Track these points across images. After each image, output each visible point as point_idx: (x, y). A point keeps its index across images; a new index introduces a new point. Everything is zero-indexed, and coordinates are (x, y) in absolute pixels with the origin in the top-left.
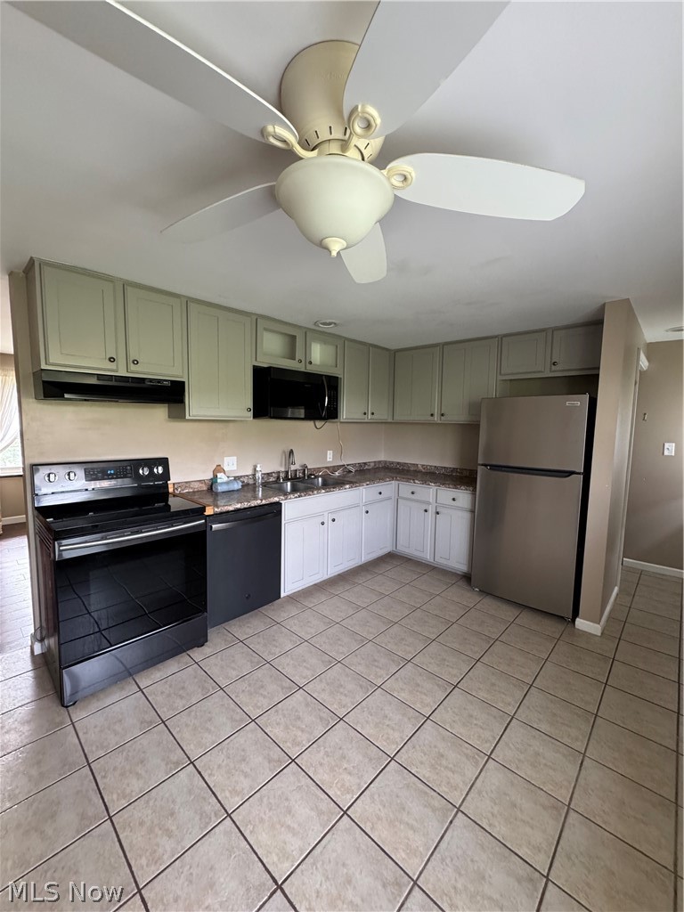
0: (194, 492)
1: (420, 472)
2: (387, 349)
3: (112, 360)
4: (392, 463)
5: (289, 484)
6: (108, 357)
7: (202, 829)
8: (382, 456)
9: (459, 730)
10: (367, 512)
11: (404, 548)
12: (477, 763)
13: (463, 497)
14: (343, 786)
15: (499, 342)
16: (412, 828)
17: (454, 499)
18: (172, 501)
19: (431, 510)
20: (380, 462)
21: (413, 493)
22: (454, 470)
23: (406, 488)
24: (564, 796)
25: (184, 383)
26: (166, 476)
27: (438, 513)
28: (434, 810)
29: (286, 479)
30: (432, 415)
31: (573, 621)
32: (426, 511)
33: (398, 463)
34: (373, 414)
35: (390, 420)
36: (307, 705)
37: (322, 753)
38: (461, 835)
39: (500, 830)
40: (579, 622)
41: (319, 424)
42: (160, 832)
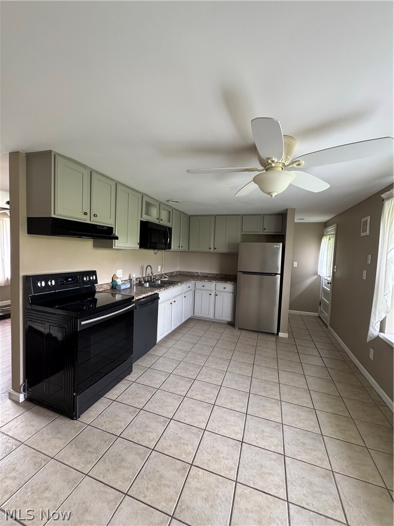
0: (104, 290)
1: (200, 276)
2: (186, 215)
3: (85, 214)
4: (184, 272)
5: (148, 284)
6: (83, 212)
7: (199, 438)
8: (178, 269)
9: (264, 378)
10: (185, 297)
11: (197, 314)
12: (277, 386)
13: (229, 287)
14: (239, 406)
15: (242, 217)
16: (271, 410)
17: (224, 288)
18: (97, 296)
19: (213, 294)
20: (178, 271)
21: (203, 286)
22: (217, 275)
23: (199, 284)
24: (306, 387)
25: (112, 228)
26: (96, 281)
27: (217, 295)
28: (274, 403)
29: (145, 282)
30: (210, 248)
31: (278, 334)
32: (210, 294)
33: (188, 272)
34: (182, 247)
35: (187, 250)
36: (203, 385)
37: (223, 399)
38: (286, 408)
39: (295, 402)
40: (281, 334)
41: (156, 251)
42: (182, 445)
